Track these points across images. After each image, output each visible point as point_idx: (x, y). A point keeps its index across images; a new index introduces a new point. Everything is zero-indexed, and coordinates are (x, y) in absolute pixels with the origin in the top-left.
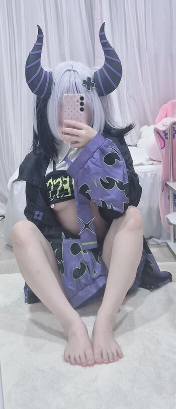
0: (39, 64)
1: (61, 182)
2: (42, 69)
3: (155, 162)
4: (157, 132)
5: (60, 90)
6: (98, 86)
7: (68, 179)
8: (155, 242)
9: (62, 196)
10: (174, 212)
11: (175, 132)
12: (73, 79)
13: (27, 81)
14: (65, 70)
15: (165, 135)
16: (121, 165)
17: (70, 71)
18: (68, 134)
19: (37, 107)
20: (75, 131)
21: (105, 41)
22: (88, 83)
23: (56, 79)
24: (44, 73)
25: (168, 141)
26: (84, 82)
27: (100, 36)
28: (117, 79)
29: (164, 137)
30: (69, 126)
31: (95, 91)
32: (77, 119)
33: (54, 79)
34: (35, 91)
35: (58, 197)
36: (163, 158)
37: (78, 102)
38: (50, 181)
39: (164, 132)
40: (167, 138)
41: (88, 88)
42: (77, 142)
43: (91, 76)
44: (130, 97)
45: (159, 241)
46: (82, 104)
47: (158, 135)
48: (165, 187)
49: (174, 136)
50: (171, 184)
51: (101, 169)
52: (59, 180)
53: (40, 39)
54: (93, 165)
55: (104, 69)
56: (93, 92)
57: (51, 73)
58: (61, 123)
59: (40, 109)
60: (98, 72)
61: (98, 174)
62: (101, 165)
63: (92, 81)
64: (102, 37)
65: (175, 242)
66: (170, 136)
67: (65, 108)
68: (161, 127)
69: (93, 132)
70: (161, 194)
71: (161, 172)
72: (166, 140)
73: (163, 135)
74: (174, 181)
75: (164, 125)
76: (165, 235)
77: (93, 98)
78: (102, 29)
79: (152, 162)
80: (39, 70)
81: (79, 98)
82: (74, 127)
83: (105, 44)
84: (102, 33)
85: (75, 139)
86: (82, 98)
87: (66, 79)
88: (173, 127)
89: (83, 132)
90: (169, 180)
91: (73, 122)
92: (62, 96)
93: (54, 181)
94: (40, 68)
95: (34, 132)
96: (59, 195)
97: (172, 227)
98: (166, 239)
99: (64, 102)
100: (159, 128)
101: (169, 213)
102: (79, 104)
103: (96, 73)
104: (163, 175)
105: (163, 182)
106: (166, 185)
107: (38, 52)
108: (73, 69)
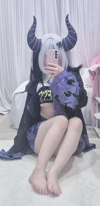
0: (34, 35)
1: (47, 93)
2: (36, 38)
3: (89, 87)
4: (90, 72)
5: (45, 48)
6: (64, 46)
7: (50, 91)
8: (88, 127)
9: (47, 100)
10: (98, 112)
11: (99, 72)
12: (51, 43)
13: (28, 44)
14: (48, 38)
15: (95, 74)
16: (75, 85)
18: (49, 70)
19: (33, 57)
20: (53, 68)
21: (68, 23)
22: (59, 45)
23: (43, 42)
24: (37, 39)
25: (96, 77)
26: (57, 44)
28: (74, 42)
29: (94, 74)
30: (50, 66)
31: (63, 48)
32: (54, 62)
33: (42, 42)
35: (45, 100)
36: (93, 85)
37: (54, 53)
38: (41, 92)
39: (94, 72)
41: (59, 47)
42: (54, 74)
43: (61, 41)
44: (78, 53)
45: (90, 127)
46: (56, 55)
48: (94, 100)
49: (99, 74)
50: (97, 98)
51: (64, 86)
52: (46, 91)
53: (35, 23)
54: (60, 85)
55: (67, 37)
56: (62, 49)
57: (40, 40)
58: (45, 64)
59: (35, 57)
60: (65, 39)
61: (63, 89)
62: (64, 85)
63: (61, 43)
64: (67, 21)
65: (98, 128)
66: (97, 74)
67: (48, 57)
68: (92, 70)
69: (62, 69)
70: (92, 103)
71: (92, 92)
72: (95, 76)
73: (93, 73)
74: (99, 96)
75: (94, 68)
76: (93, 124)
77: (62, 52)
78: (67, 17)
79: (87, 87)
80: (34, 38)
81: (54, 52)
82: (52, 66)
83: (68, 25)
84: (67, 19)
85: (52, 72)
86: (56, 52)
87: (48, 43)
88: (99, 69)
89: (56, 69)
90: (96, 96)
91: (51, 64)
92: (46, 51)
93: (43, 93)
94: (35, 37)
95: (31, 69)
96: (46, 99)
97: (97, 120)
98: (94, 126)
99: (47, 54)
101: (95, 112)
102: (54, 54)
103: (63, 40)
104: (93, 93)
105: (93, 97)
106: (94, 98)
107: (34, 29)
108: (52, 38)
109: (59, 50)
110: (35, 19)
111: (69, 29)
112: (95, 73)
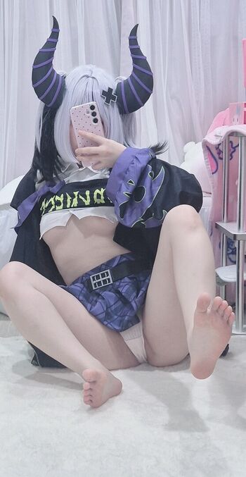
4: (207, 147)
6: (120, 101)
10: (226, 265)
11: (232, 150)
12: (89, 88)
13: (33, 84)
14: (82, 75)
15: (219, 154)
17: (88, 77)
19: (43, 117)
21: (135, 47)
23: (69, 85)
24: (55, 76)
25: (222, 164)
26: (104, 93)
27: (130, 40)
29: (217, 156)
31: (115, 106)
33: (67, 84)
34: (42, 98)
36: (213, 188)
37: (88, 113)
39: (217, 147)
40: (222, 159)
41: (108, 101)
46: (94, 114)
47: (207, 152)
48: (215, 229)
49: (231, 155)
50: (223, 225)
53: (55, 34)
56: (113, 106)
57: (64, 77)
59: (47, 120)
60: (122, 84)
63: (113, 93)
64: (133, 41)
66: (225, 155)
68: (213, 140)
72: (219, 161)
73: (215, 152)
74: (228, 220)
75: (216, 136)
78: (134, 31)
80: (49, 72)
83: (135, 51)
84: (133, 37)
87: (81, 86)
88: (231, 142)
90: (220, 219)
94: (51, 70)
97: (222, 287)
100: (209, 140)
102: (90, 115)
103: (119, 84)
104: (212, 212)
105: (212, 222)
106: (217, 226)
107: (49, 50)
108: (93, 76)
109: (106, 108)
110: (56, 25)
111: (135, 61)
112: (220, 152)
